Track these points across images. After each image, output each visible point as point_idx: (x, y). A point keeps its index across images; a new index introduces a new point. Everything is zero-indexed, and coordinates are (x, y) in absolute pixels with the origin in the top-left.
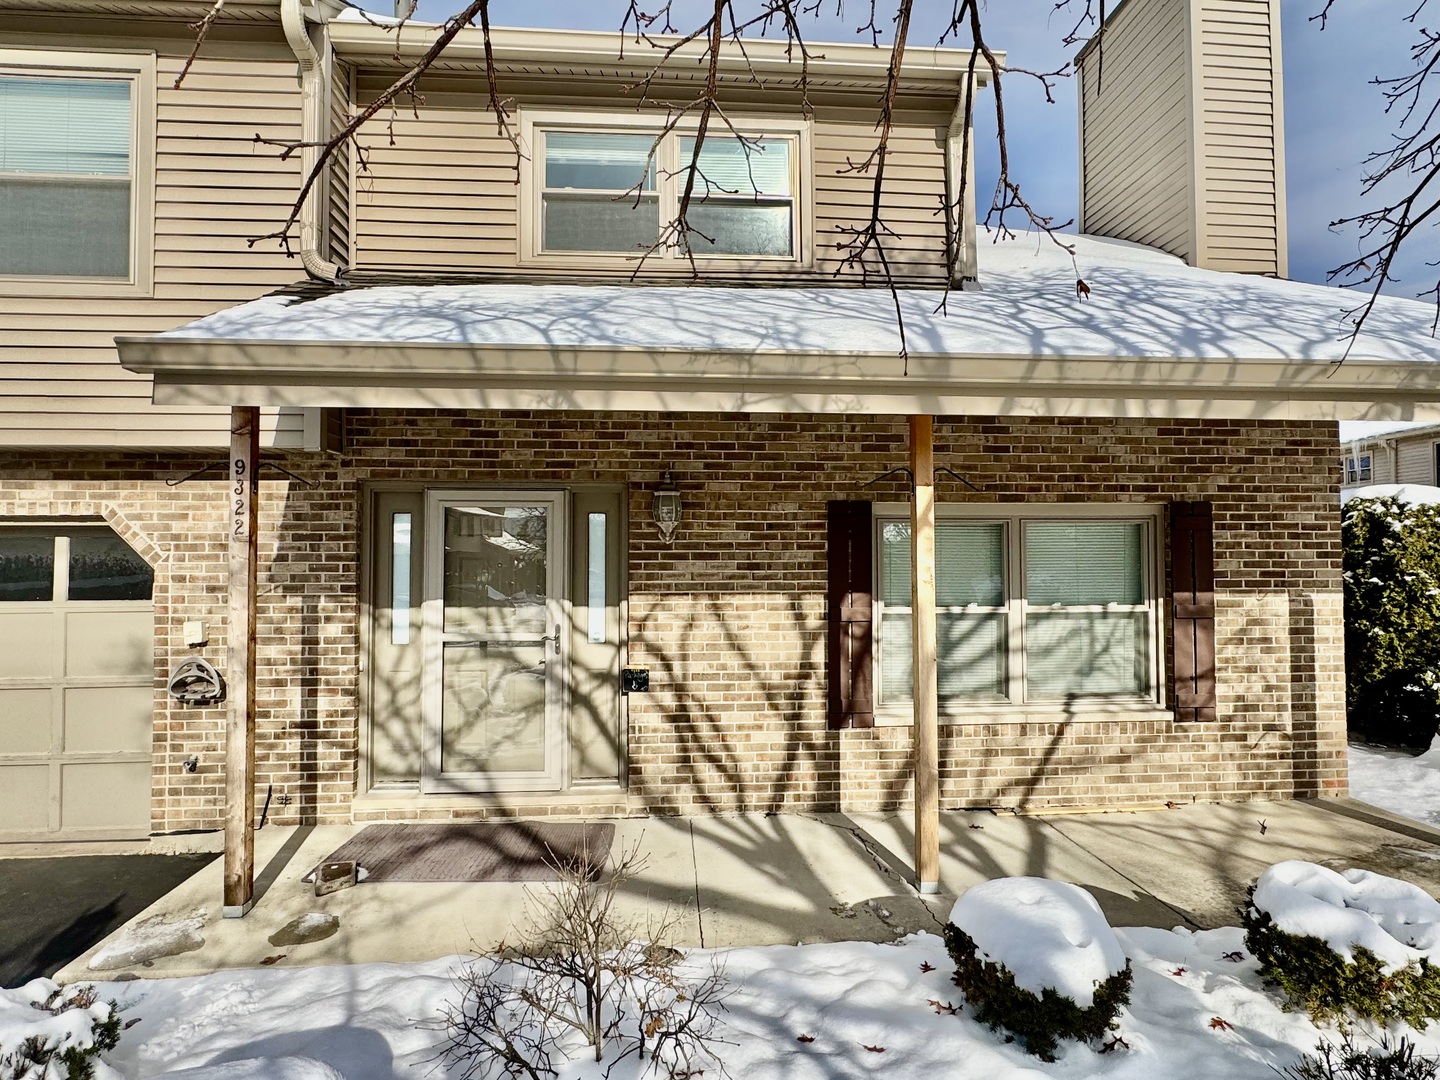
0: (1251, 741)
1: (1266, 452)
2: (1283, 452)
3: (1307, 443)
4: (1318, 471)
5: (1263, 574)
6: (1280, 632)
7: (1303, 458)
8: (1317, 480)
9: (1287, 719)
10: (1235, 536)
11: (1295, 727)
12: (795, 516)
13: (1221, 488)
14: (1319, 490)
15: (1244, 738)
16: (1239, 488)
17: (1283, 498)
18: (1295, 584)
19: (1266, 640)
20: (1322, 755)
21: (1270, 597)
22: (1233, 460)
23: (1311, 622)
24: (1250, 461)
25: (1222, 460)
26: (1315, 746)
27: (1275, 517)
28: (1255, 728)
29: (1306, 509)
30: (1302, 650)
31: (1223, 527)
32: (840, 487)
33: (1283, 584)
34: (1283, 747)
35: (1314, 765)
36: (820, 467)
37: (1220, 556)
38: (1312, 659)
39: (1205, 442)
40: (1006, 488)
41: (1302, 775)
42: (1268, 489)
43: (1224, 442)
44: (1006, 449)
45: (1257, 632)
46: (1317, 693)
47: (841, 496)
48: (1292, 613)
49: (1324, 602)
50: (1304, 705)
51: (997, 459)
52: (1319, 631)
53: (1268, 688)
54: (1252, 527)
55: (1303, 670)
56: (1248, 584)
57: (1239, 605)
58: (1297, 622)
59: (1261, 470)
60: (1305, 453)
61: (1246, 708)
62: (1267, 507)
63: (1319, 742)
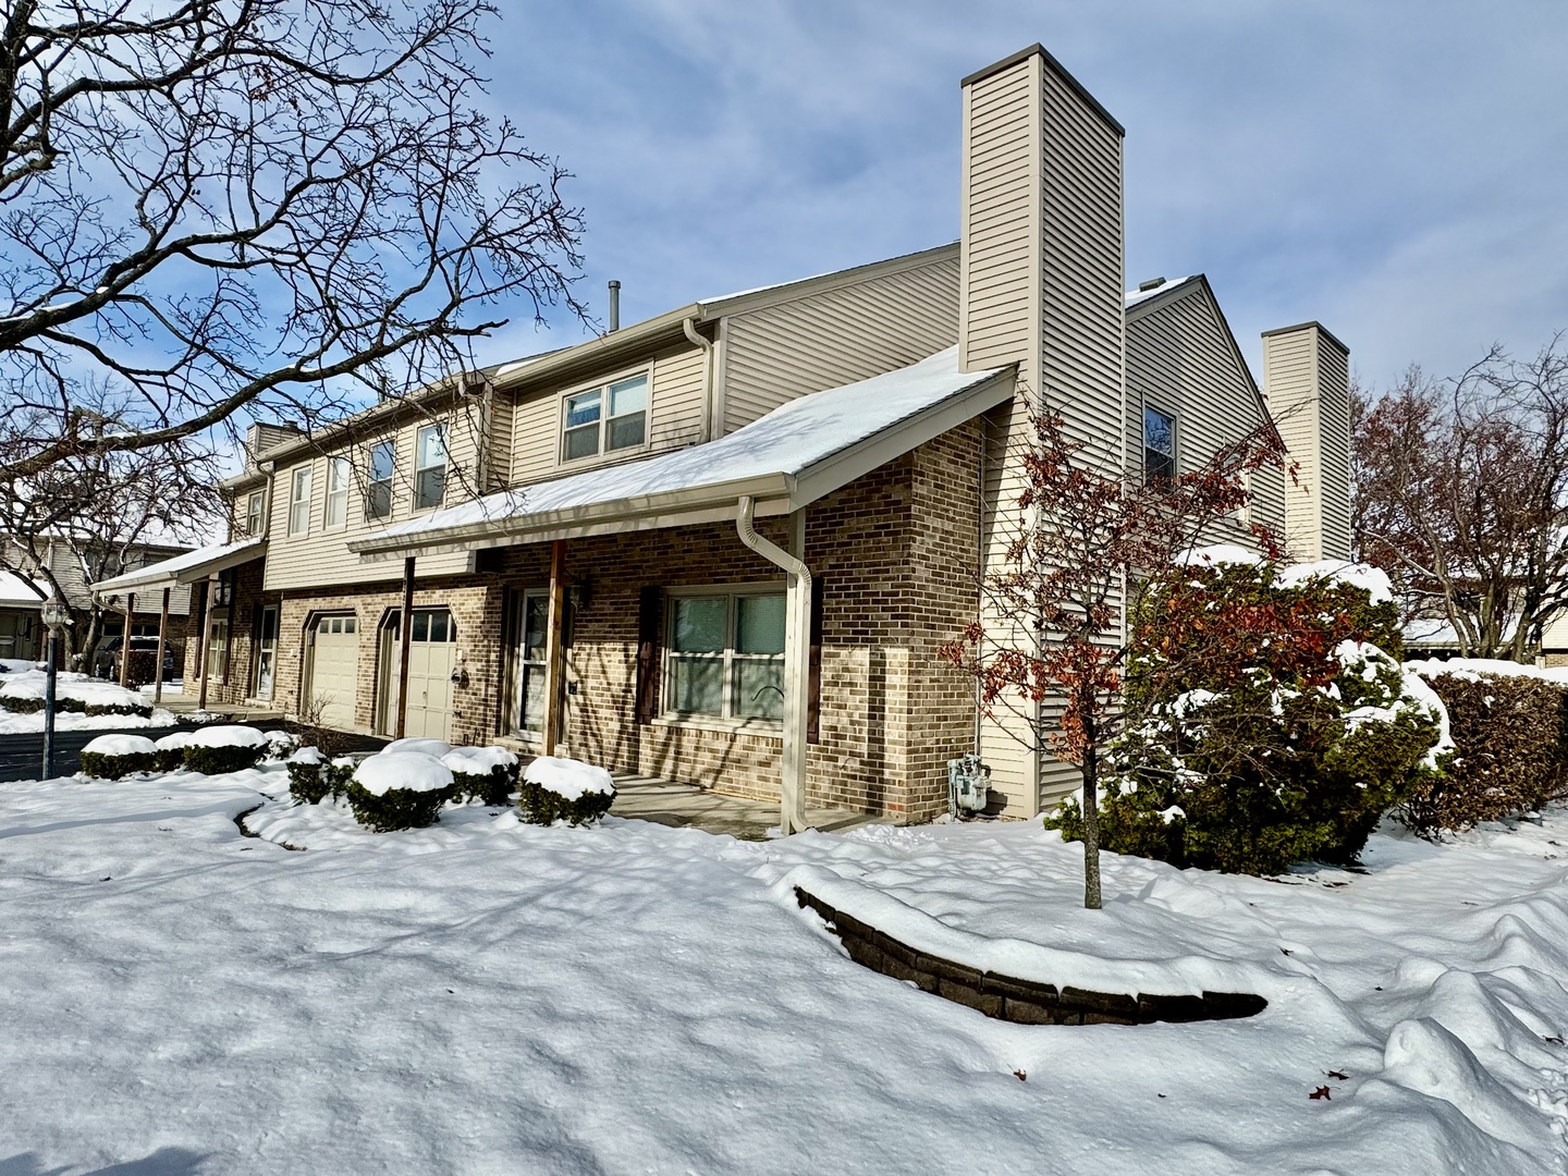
0: (840, 764)
1: (860, 536)
2: (870, 535)
3: (888, 526)
4: (895, 548)
5: (855, 632)
6: (862, 679)
7: (885, 539)
8: (893, 555)
9: (864, 748)
10: (837, 603)
11: (870, 756)
12: (630, 597)
13: (831, 567)
14: (894, 564)
15: (836, 760)
16: (842, 566)
17: (869, 572)
18: (876, 641)
19: (851, 684)
20: (888, 782)
21: (857, 652)
22: (840, 545)
23: (883, 671)
24: (849, 544)
25: (832, 545)
26: (883, 773)
27: (864, 587)
28: (844, 753)
29: (884, 579)
30: (878, 694)
31: (829, 596)
32: (648, 578)
33: (867, 640)
34: (862, 771)
35: (881, 789)
36: (641, 567)
37: (828, 618)
38: (883, 702)
39: (823, 532)
40: (718, 574)
41: (874, 796)
42: (860, 565)
43: (834, 531)
44: (718, 549)
45: (847, 677)
46: (886, 730)
47: (647, 583)
48: (872, 663)
49: (895, 656)
50: (876, 739)
51: (714, 555)
52: (890, 679)
53: (852, 723)
54: (847, 595)
55: (876, 711)
56: (845, 640)
57: (838, 655)
58: (875, 671)
59: (856, 551)
60: (887, 534)
61: (837, 736)
62: (858, 580)
63: (887, 771)
